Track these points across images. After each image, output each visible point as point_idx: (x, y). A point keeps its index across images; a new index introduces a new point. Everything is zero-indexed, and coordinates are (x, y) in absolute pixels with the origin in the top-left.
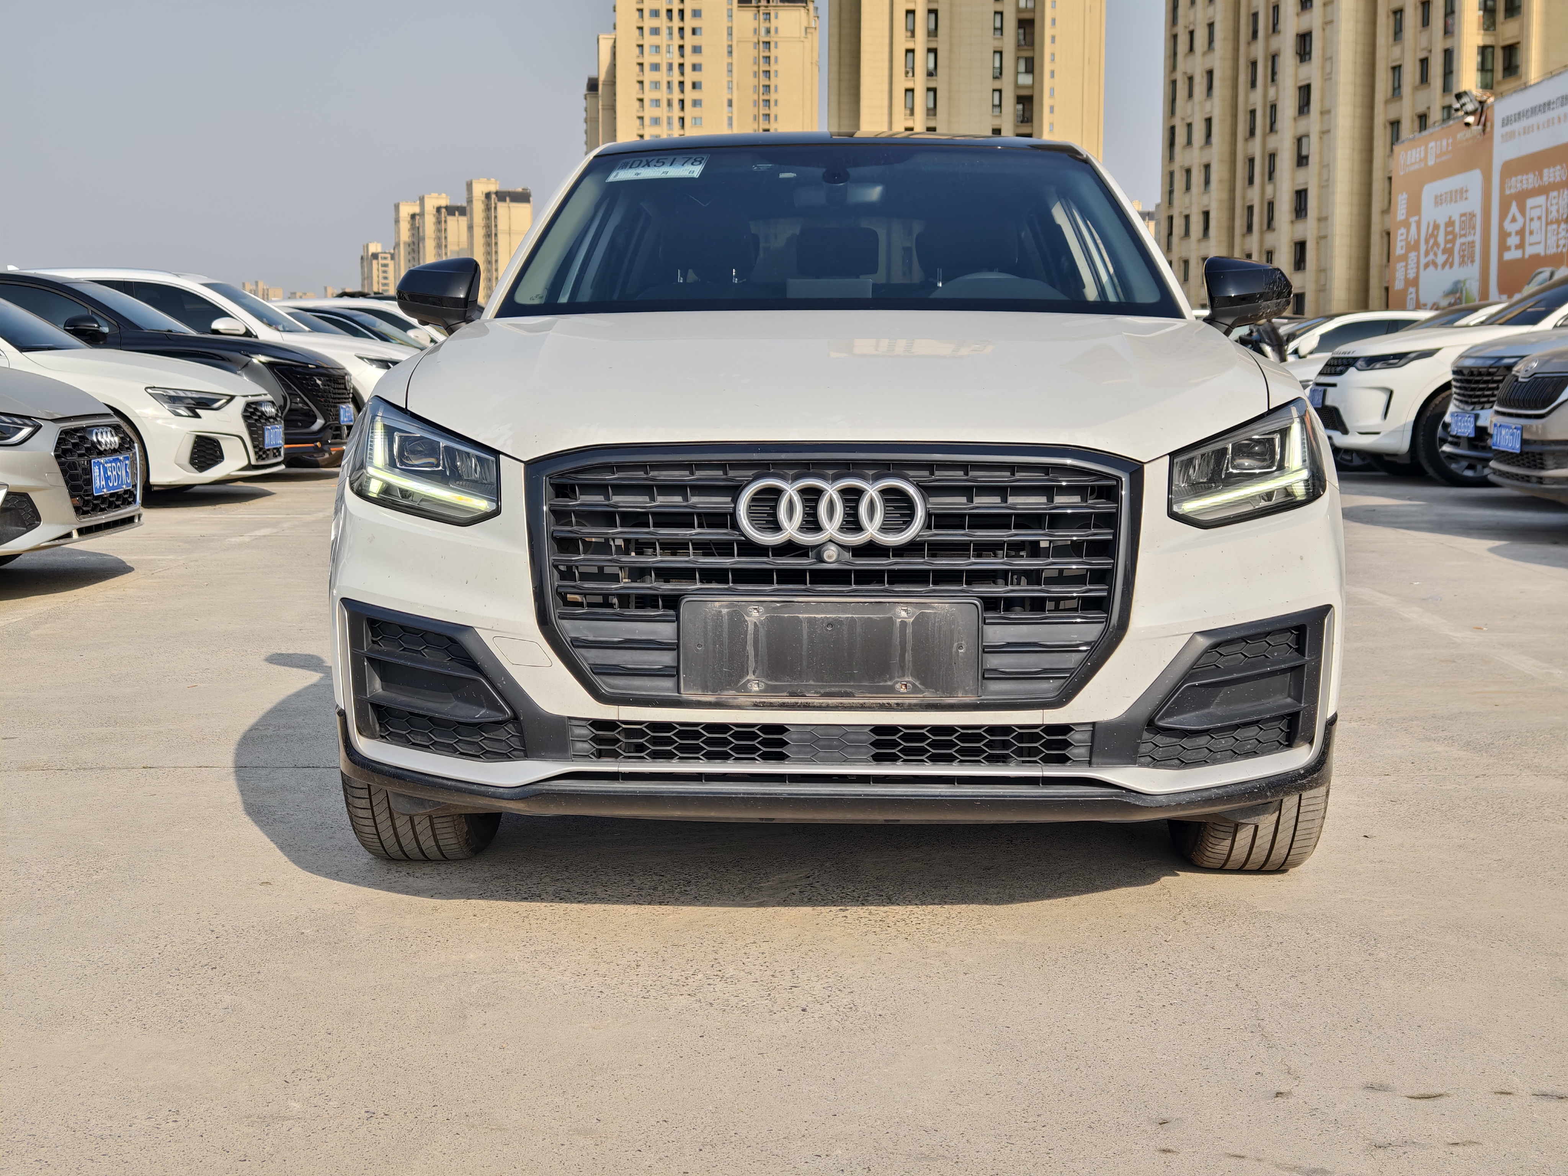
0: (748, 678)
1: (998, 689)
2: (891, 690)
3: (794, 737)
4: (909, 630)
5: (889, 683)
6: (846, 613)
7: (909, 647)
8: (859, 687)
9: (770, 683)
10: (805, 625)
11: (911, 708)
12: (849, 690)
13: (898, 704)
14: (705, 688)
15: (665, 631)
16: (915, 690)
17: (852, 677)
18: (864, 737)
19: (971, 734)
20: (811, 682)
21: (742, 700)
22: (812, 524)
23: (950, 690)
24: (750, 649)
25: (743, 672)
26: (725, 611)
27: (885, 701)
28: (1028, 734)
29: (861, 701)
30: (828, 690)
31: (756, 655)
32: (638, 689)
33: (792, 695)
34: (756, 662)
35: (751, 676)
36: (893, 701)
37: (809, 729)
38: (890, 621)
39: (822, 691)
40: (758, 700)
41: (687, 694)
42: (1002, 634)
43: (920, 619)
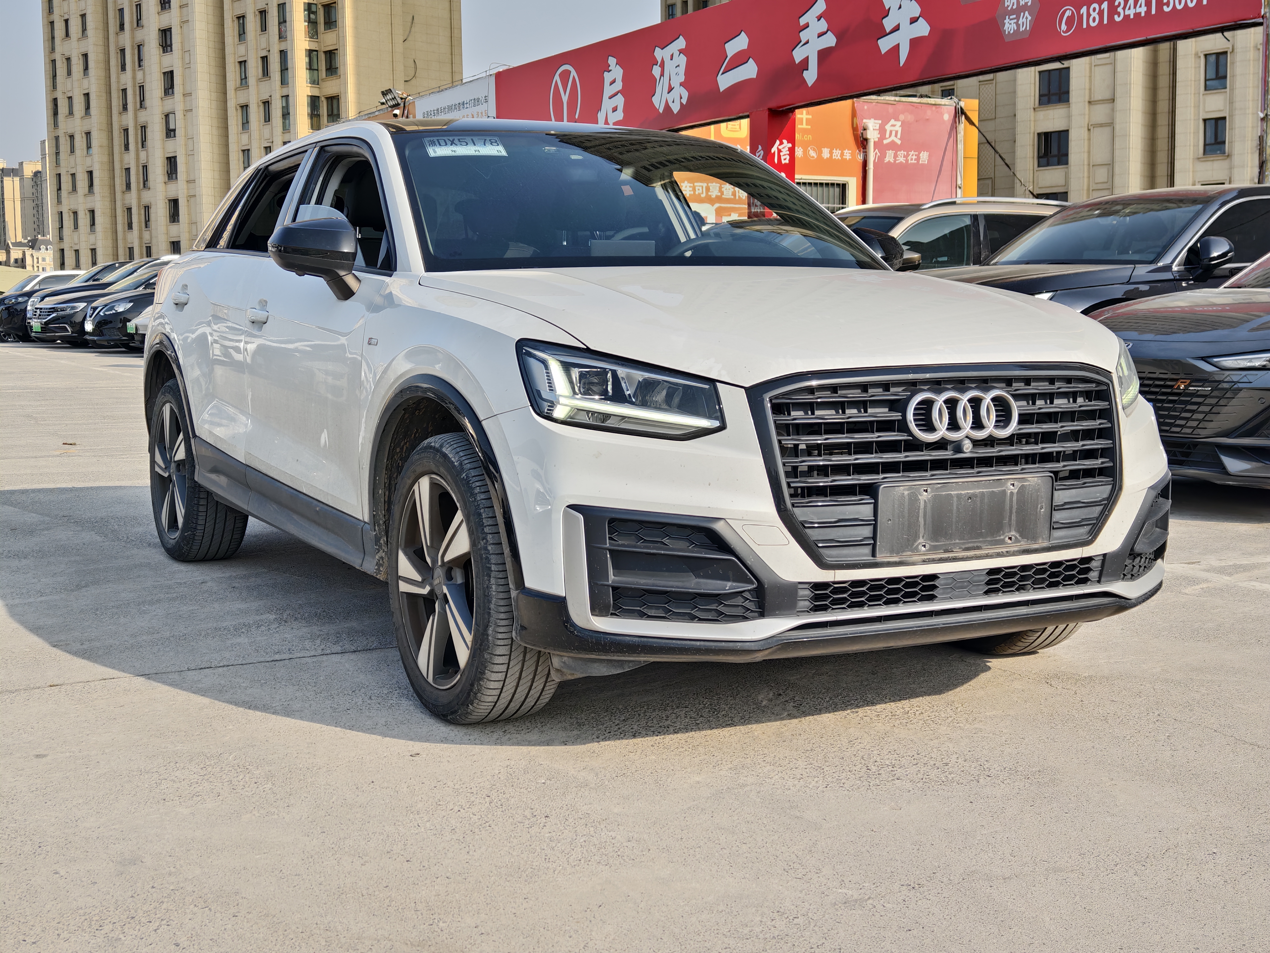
0: (920, 541)
1: (1060, 535)
2: (1002, 542)
3: (942, 582)
4: (1015, 498)
5: (1002, 537)
6: (979, 488)
7: (1014, 510)
8: (984, 542)
9: (932, 544)
10: (955, 499)
11: (1014, 554)
12: (979, 544)
13: (1007, 552)
14: (892, 552)
15: (865, 511)
16: (1017, 541)
17: (981, 535)
18: (982, 578)
19: (1040, 569)
20: (957, 541)
21: (916, 558)
22: (954, 425)
23: (1034, 539)
24: (921, 520)
25: (916, 537)
26: (906, 493)
27: (1000, 551)
28: (1070, 565)
29: (986, 552)
30: (967, 546)
31: (925, 524)
32: (846, 556)
33: (946, 551)
34: (925, 529)
35: (921, 540)
36: (1004, 550)
37: (952, 575)
38: (1004, 492)
39: (963, 547)
40: (926, 557)
41: (880, 558)
42: (1061, 497)
43: (1022, 489)
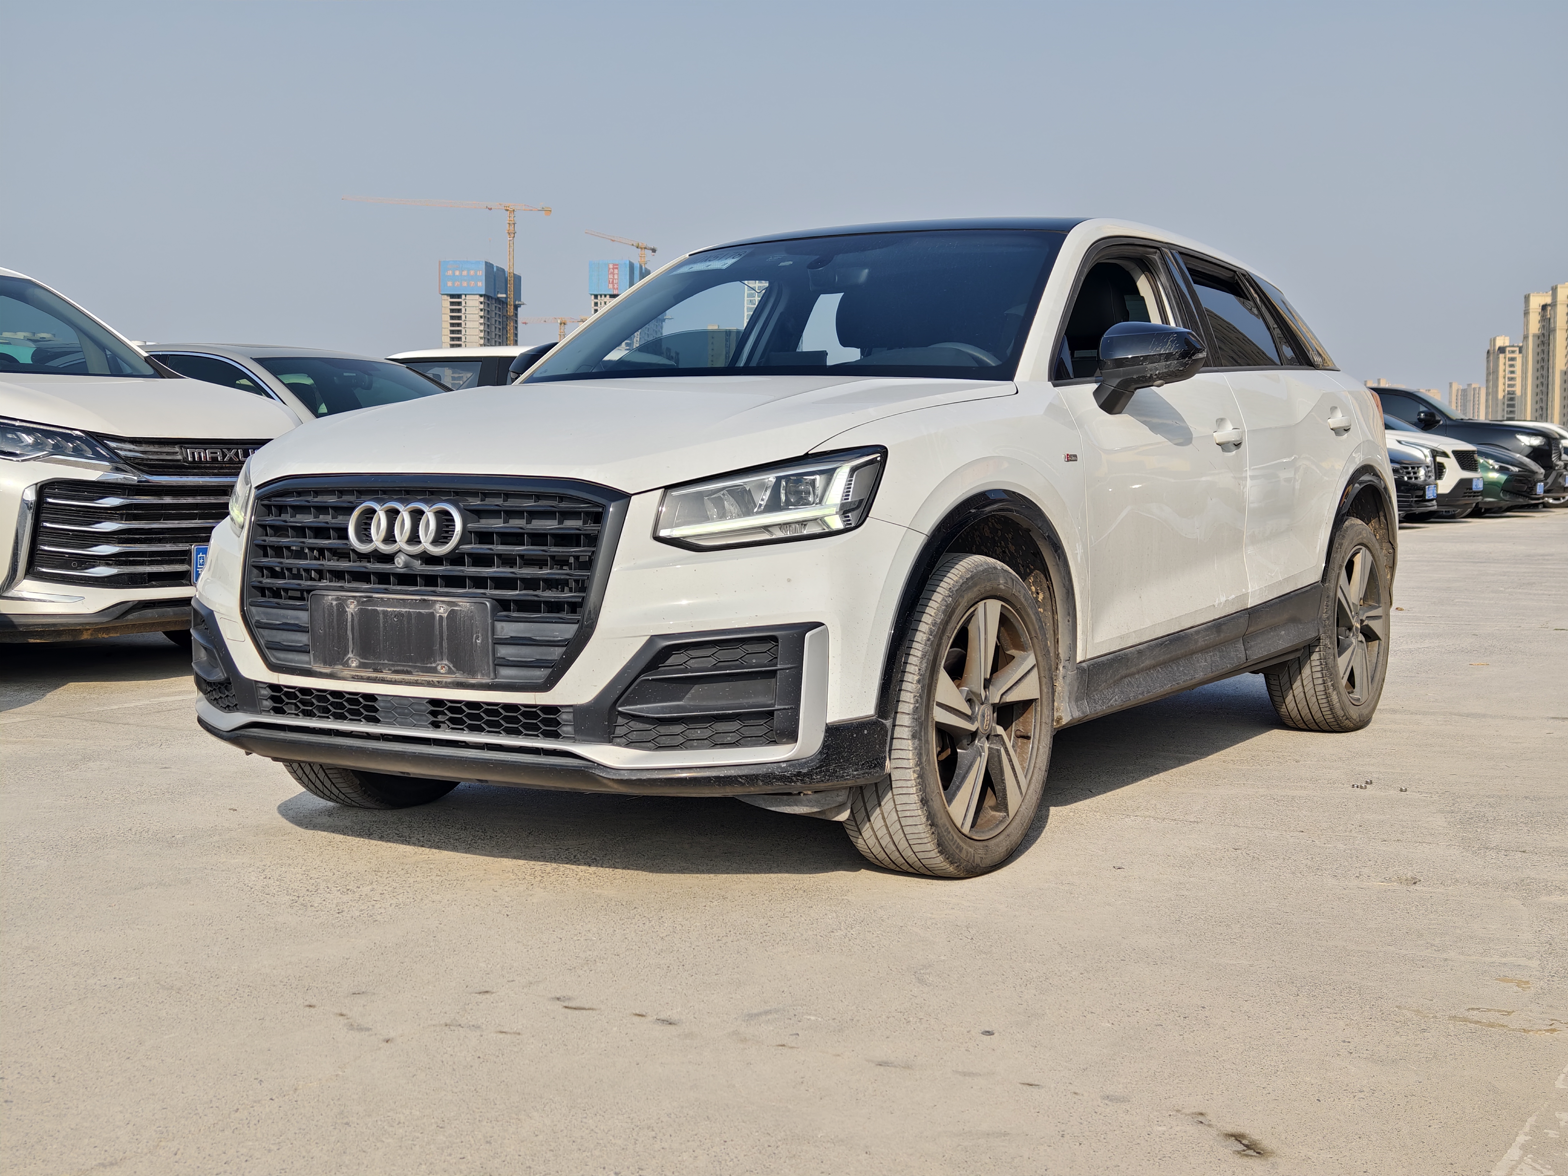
0: (349, 656)
1: (507, 673)
2: (434, 670)
3: (382, 704)
4: (445, 623)
5: (434, 665)
6: (405, 607)
7: (445, 638)
8: (415, 667)
9: (362, 660)
10: (381, 616)
11: (447, 685)
12: (409, 669)
13: (438, 682)
14: (325, 663)
15: (303, 617)
16: (450, 672)
17: (410, 659)
18: (423, 708)
19: (492, 709)
20: (386, 662)
21: (346, 673)
22: (390, 538)
23: (472, 673)
24: (349, 633)
25: (346, 653)
26: (334, 603)
27: (431, 679)
28: (531, 711)
29: (416, 678)
30: (396, 668)
31: (353, 639)
32: (291, 661)
33: (375, 670)
34: (353, 643)
35: (350, 655)
36: (435, 680)
37: (390, 698)
38: (432, 615)
39: (393, 669)
40: (354, 674)
41: (318, 668)
42: (507, 629)
43: (452, 614)
